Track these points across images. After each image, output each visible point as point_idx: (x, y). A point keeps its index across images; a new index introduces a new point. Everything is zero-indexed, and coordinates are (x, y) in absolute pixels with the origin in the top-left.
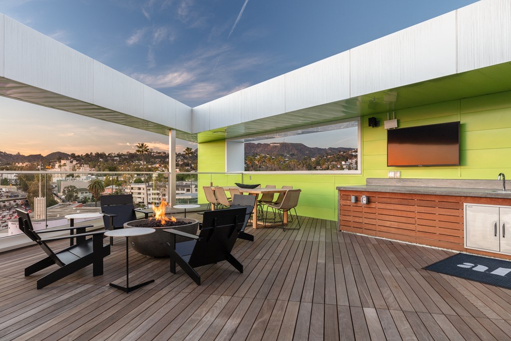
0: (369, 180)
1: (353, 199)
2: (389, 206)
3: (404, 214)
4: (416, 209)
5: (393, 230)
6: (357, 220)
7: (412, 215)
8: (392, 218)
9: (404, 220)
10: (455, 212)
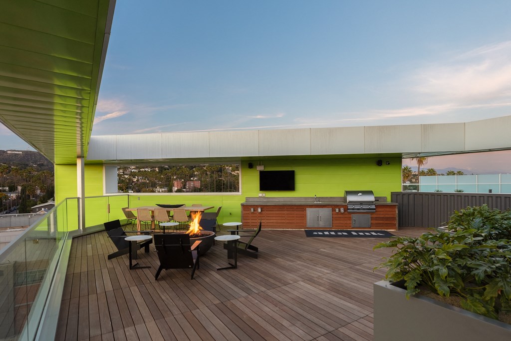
0: (247, 199)
1: (252, 210)
2: (272, 212)
3: (280, 215)
4: (285, 212)
5: (275, 224)
6: (254, 221)
7: (283, 215)
8: (274, 218)
9: (280, 218)
10: (301, 213)
